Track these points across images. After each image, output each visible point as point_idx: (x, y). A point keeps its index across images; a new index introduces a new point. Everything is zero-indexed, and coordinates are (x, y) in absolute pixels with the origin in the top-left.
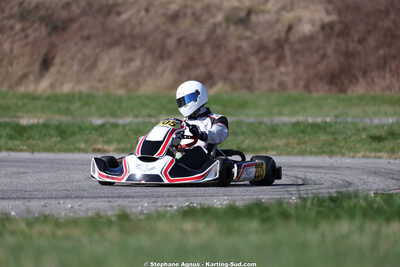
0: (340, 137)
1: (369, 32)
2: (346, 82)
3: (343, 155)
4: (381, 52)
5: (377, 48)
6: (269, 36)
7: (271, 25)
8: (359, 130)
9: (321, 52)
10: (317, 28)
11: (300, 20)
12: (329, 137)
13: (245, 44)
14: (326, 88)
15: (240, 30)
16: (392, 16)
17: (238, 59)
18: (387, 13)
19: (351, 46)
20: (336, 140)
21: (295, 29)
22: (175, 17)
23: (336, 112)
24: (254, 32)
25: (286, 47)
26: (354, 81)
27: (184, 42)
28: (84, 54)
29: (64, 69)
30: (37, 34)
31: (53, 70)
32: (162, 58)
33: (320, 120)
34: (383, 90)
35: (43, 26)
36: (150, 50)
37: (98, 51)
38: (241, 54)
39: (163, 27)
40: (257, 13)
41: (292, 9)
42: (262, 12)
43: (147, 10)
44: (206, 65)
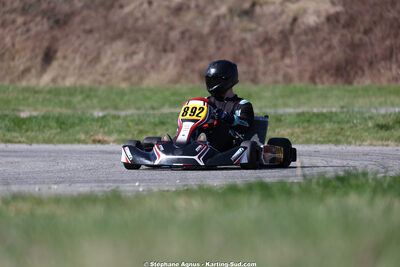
0: (346, 126)
1: (375, 23)
2: (352, 73)
3: (350, 143)
4: (388, 43)
5: (383, 39)
6: (273, 28)
7: (275, 16)
8: (365, 119)
9: (326, 44)
10: (323, 19)
11: (305, 11)
12: (336, 126)
13: (248, 36)
14: (332, 79)
15: (246, 23)
16: (398, 6)
17: (243, 52)
18: (393, 4)
19: (357, 37)
20: (342, 129)
21: (300, 21)
22: (178, 10)
23: (342, 103)
24: (259, 24)
25: (292, 39)
26: (360, 72)
27: (187, 35)
28: (86, 48)
29: (66, 63)
30: (39, 28)
31: (55, 64)
32: (165, 51)
33: (325, 110)
34: (389, 81)
35: (45, 20)
36: (153, 43)
37: (100, 44)
38: (245, 46)
39: (166, 20)
40: (261, 5)
41: (297, 1)
42: (266, 3)
43: (150, 3)
44: (210, 58)
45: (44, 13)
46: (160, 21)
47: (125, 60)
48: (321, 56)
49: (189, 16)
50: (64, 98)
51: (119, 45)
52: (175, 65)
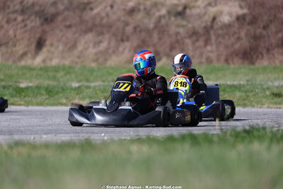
0: (251, 94)
1: (271, 21)
2: (255, 57)
3: (253, 106)
4: (280, 35)
5: (277, 32)
6: (199, 25)
7: (200, 16)
8: (264, 89)
9: (236, 36)
10: (234, 18)
11: (221, 13)
12: (243, 94)
13: (181, 30)
14: (240, 61)
15: (179, 21)
17: (177, 41)
19: (258, 31)
20: (248, 96)
21: (218, 20)
22: (132, 11)
23: (247, 78)
24: (189, 22)
25: (212, 32)
27: (138, 29)
28: (67, 38)
29: (52, 49)
30: (33, 24)
31: (45, 50)
32: (122, 40)
33: (235, 83)
34: (281, 63)
35: (38, 19)
36: (114, 35)
37: (77, 35)
38: (179, 37)
39: (123, 18)
40: (190, 8)
41: (216, 5)
42: (194, 7)
43: (112, 7)
44: (154, 46)
45: (37, 14)
46: (119, 19)
47: (94, 47)
48: (233, 45)
49: (139, 16)
50: (51, 74)
51: (90, 36)
52: (130, 50)
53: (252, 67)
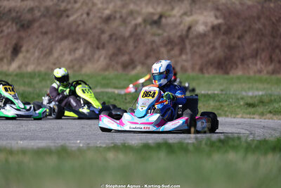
0: (225, 104)
1: (246, 31)
2: (229, 67)
3: (227, 116)
4: (254, 46)
5: (251, 43)
6: (174, 34)
7: (175, 25)
8: (238, 99)
9: (211, 45)
10: (209, 28)
11: (196, 22)
12: (217, 103)
13: (157, 39)
14: (215, 71)
15: (155, 29)
16: (262, 20)
17: (153, 50)
18: (259, 18)
19: (233, 41)
20: (222, 106)
21: (193, 29)
22: (108, 19)
23: (222, 88)
24: (164, 31)
25: (187, 42)
26: (234, 66)
27: (114, 37)
28: (43, 45)
29: (28, 55)
30: (10, 30)
31: (21, 56)
32: (98, 48)
33: (209, 92)
34: (255, 73)
35: (14, 25)
36: (90, 42)
37: (53, 42)
38: (154, 46)
39: (99, 26)
40: (166, 17)
41: (191, 15)
42: (170, 16)
43: (88, 14)
44: (130, 54)
45: (13, 20)
46: (95, 27)
47: (70, 54)
48: (208, 54)
49: (115, 24)
50: (26, 80)
51: (65, 43)
52: (105, 58)
53: (226, 76)
